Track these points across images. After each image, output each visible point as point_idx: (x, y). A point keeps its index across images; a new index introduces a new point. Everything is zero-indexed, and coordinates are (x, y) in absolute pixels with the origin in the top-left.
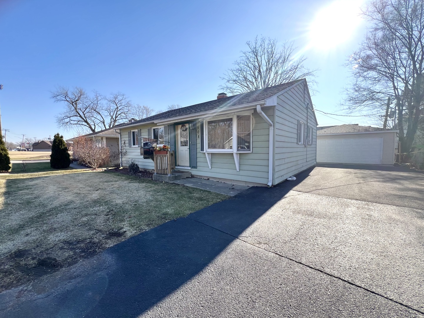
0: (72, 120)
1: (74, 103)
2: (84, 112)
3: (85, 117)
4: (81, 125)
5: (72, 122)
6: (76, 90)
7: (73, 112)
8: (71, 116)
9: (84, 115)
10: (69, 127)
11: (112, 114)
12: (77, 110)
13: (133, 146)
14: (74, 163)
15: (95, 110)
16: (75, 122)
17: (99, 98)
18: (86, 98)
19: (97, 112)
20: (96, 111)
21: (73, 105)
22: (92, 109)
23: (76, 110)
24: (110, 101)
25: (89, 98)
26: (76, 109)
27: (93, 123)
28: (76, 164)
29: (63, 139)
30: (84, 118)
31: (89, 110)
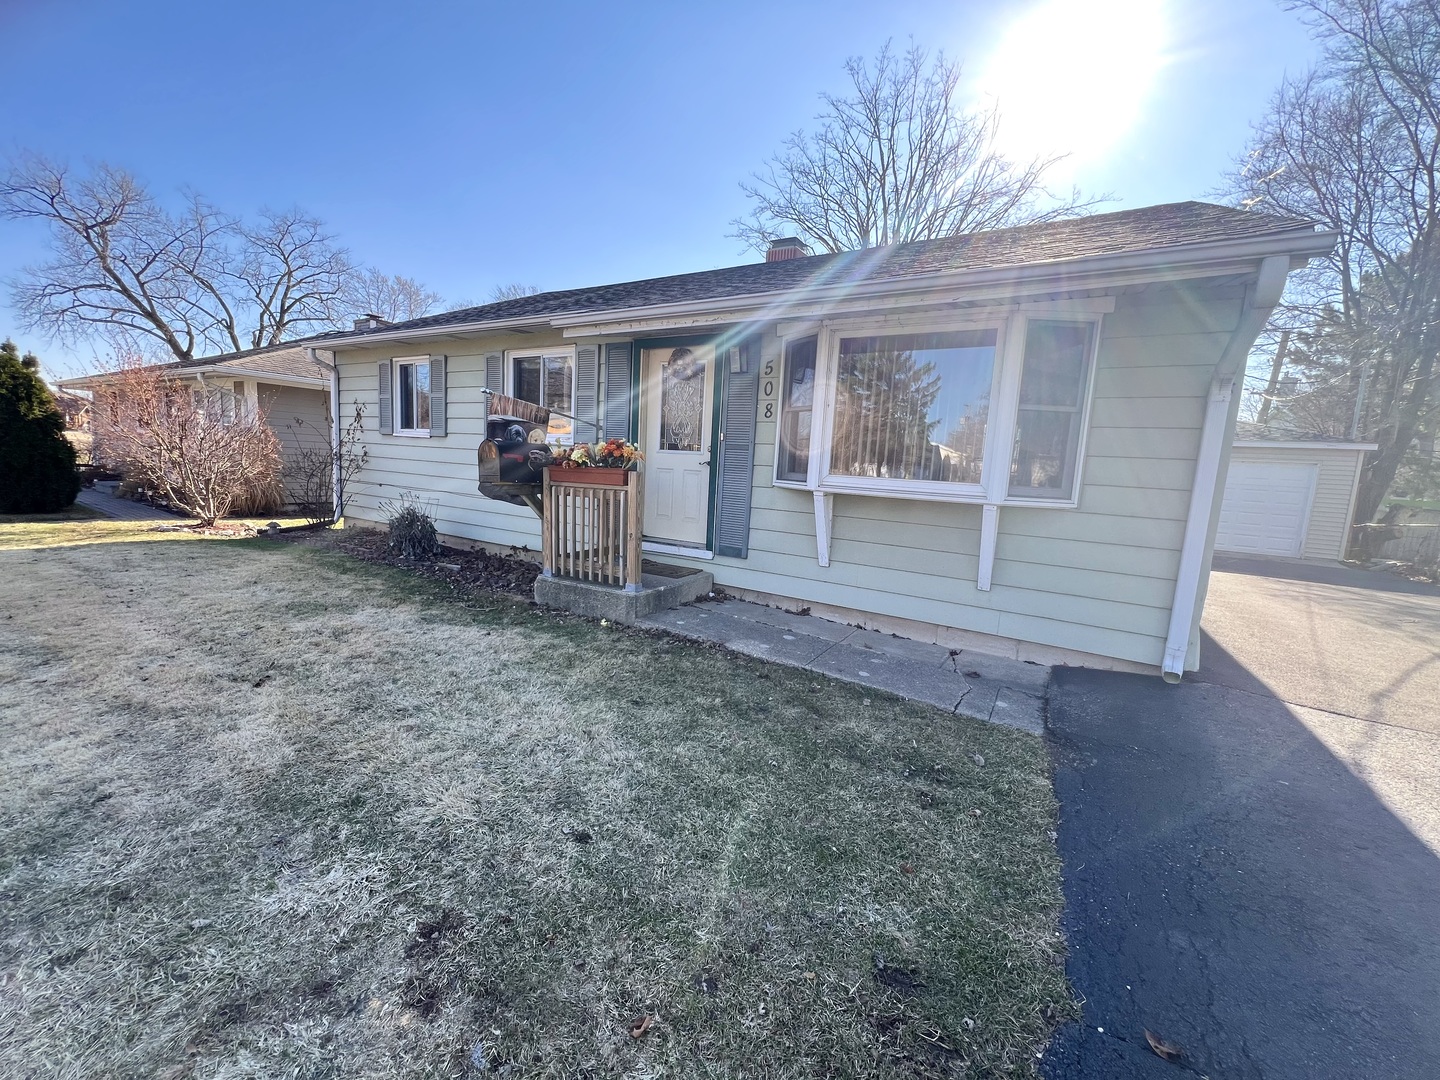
0: (85, 304)
1: (94, 230)
2: (141, 272)
3: (145, 294)
4: (128, 327)
5: (83, 310)
6: (102, 174)
7: (88, 270)
8: (82, 283)
9: (142, 285)
10: (73, 331)
11: (265, 296)
12: (109, 260)
13: (399, 431)
14: (97, 487)
15: (191, 272)
16: (102, 314)
17: (211, 223)
18: (150, 215)
19: (198, 279)
20: (196, 277)
21: (88, 238)
22: (177, 266)
23: (105, 262)
24: (256, 240)
25: (163, 217)
26: (103, 258)
27: (181, 325)
28: (110, 491)
29: (36, 372)
30: (140, 299)
31: (164, 269)
